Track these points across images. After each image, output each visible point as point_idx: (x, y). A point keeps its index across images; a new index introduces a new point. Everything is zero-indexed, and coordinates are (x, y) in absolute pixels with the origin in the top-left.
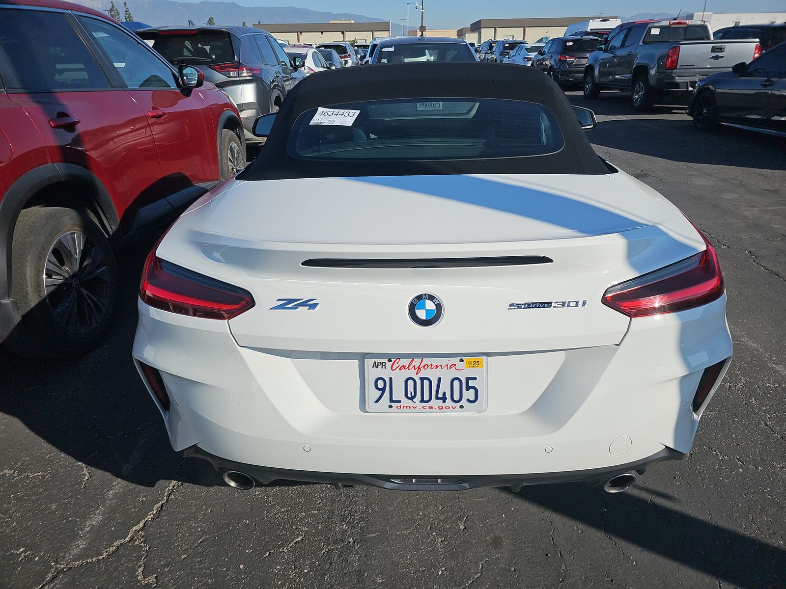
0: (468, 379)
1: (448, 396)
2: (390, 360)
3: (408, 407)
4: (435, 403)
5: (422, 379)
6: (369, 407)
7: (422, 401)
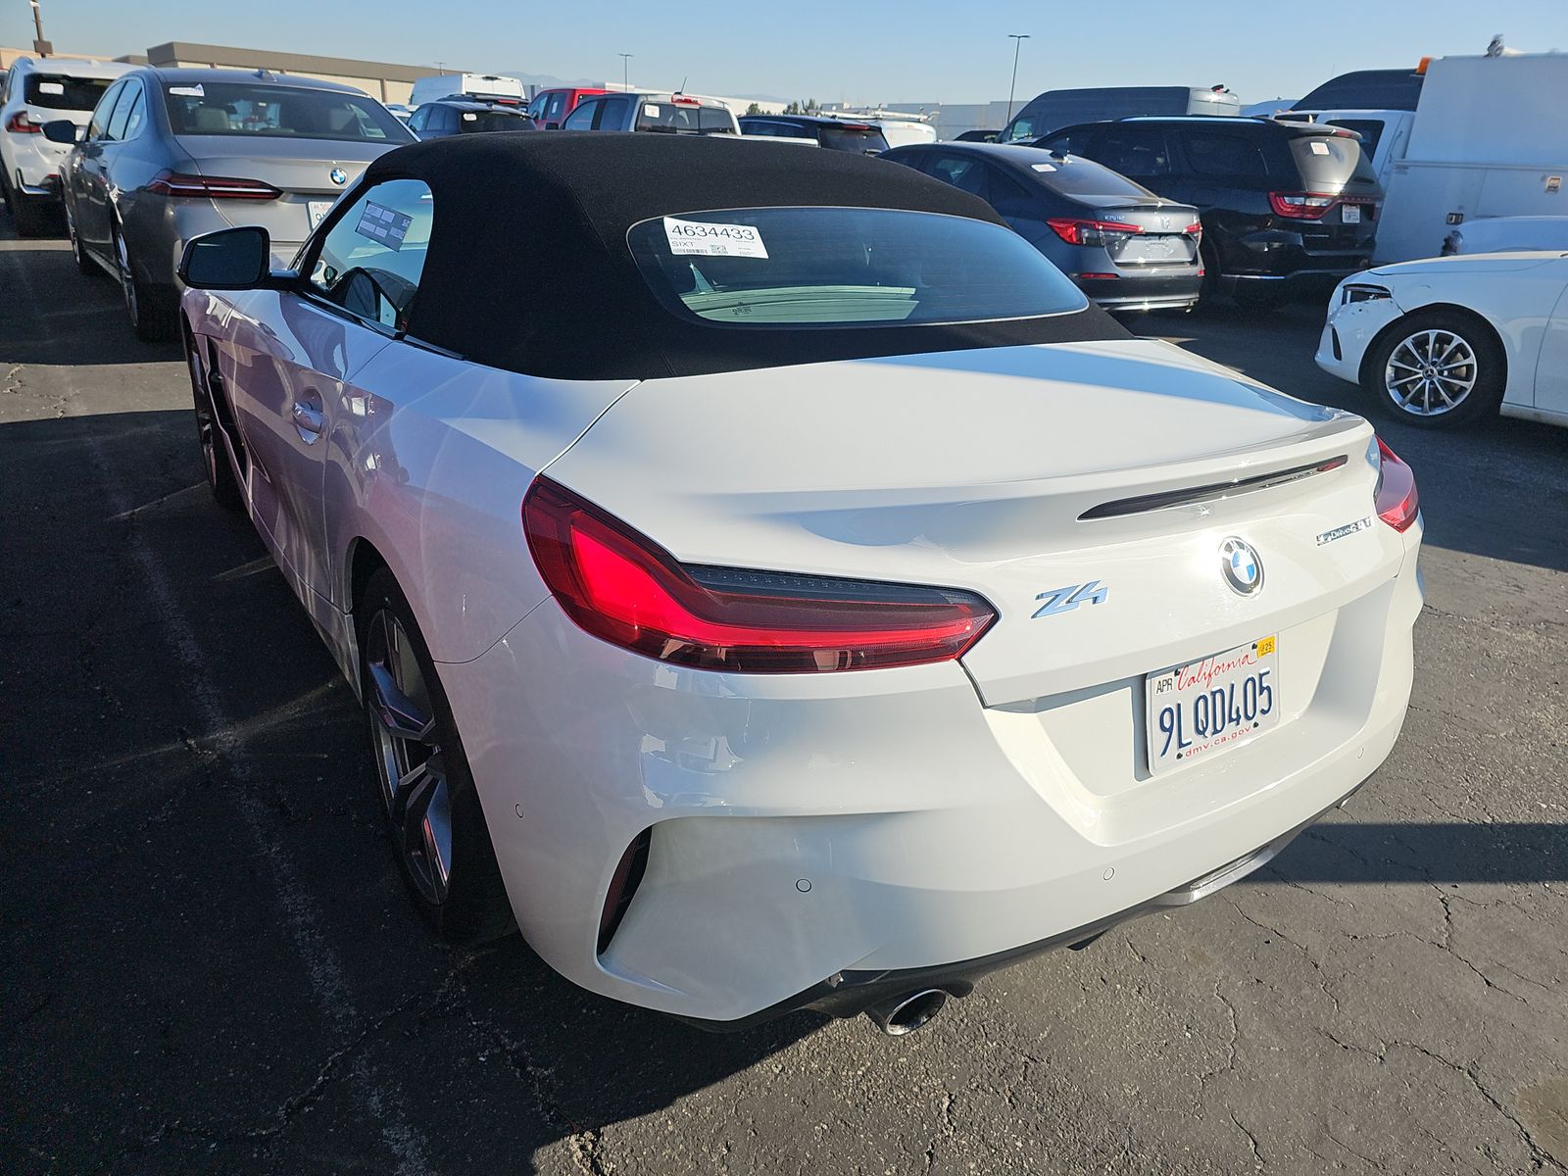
0: (1261, 676)
1: (1242, 713)
2: (1177, 673)
3: (1203, 748)
4: (1230, 727)
5: (1213, 694)
6: (1154, 768)
7: (1216, 731)
